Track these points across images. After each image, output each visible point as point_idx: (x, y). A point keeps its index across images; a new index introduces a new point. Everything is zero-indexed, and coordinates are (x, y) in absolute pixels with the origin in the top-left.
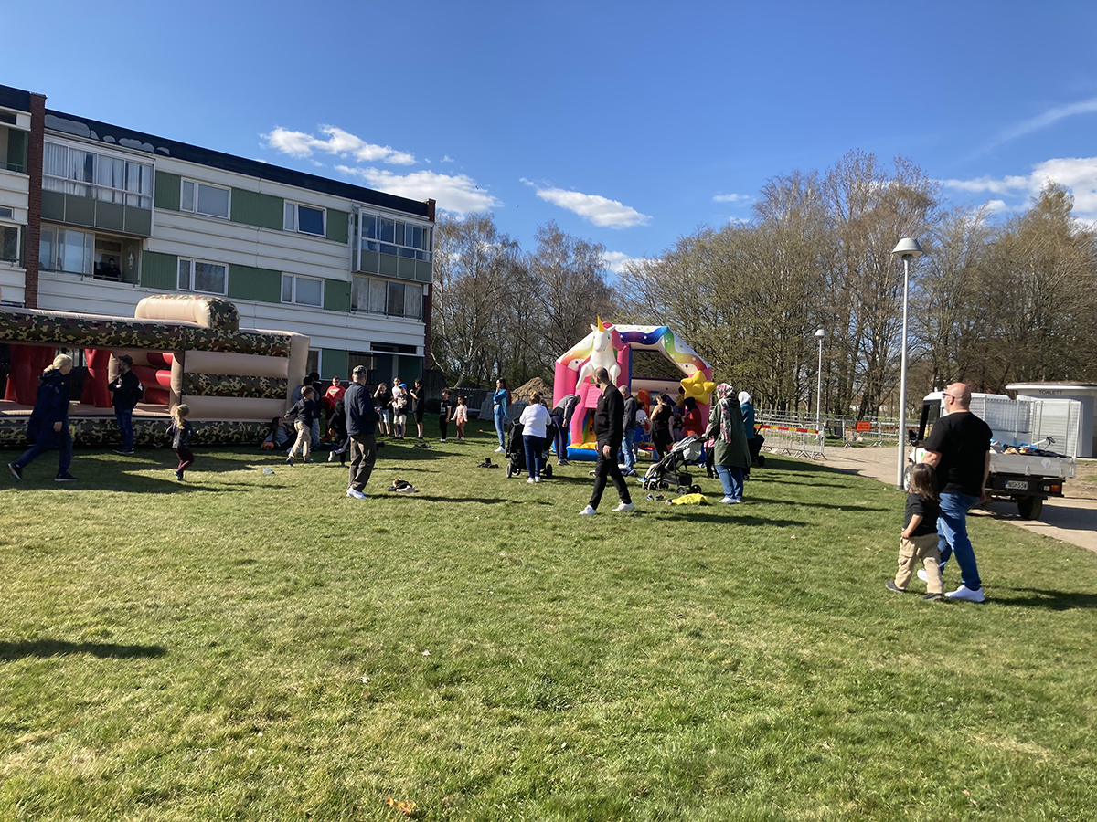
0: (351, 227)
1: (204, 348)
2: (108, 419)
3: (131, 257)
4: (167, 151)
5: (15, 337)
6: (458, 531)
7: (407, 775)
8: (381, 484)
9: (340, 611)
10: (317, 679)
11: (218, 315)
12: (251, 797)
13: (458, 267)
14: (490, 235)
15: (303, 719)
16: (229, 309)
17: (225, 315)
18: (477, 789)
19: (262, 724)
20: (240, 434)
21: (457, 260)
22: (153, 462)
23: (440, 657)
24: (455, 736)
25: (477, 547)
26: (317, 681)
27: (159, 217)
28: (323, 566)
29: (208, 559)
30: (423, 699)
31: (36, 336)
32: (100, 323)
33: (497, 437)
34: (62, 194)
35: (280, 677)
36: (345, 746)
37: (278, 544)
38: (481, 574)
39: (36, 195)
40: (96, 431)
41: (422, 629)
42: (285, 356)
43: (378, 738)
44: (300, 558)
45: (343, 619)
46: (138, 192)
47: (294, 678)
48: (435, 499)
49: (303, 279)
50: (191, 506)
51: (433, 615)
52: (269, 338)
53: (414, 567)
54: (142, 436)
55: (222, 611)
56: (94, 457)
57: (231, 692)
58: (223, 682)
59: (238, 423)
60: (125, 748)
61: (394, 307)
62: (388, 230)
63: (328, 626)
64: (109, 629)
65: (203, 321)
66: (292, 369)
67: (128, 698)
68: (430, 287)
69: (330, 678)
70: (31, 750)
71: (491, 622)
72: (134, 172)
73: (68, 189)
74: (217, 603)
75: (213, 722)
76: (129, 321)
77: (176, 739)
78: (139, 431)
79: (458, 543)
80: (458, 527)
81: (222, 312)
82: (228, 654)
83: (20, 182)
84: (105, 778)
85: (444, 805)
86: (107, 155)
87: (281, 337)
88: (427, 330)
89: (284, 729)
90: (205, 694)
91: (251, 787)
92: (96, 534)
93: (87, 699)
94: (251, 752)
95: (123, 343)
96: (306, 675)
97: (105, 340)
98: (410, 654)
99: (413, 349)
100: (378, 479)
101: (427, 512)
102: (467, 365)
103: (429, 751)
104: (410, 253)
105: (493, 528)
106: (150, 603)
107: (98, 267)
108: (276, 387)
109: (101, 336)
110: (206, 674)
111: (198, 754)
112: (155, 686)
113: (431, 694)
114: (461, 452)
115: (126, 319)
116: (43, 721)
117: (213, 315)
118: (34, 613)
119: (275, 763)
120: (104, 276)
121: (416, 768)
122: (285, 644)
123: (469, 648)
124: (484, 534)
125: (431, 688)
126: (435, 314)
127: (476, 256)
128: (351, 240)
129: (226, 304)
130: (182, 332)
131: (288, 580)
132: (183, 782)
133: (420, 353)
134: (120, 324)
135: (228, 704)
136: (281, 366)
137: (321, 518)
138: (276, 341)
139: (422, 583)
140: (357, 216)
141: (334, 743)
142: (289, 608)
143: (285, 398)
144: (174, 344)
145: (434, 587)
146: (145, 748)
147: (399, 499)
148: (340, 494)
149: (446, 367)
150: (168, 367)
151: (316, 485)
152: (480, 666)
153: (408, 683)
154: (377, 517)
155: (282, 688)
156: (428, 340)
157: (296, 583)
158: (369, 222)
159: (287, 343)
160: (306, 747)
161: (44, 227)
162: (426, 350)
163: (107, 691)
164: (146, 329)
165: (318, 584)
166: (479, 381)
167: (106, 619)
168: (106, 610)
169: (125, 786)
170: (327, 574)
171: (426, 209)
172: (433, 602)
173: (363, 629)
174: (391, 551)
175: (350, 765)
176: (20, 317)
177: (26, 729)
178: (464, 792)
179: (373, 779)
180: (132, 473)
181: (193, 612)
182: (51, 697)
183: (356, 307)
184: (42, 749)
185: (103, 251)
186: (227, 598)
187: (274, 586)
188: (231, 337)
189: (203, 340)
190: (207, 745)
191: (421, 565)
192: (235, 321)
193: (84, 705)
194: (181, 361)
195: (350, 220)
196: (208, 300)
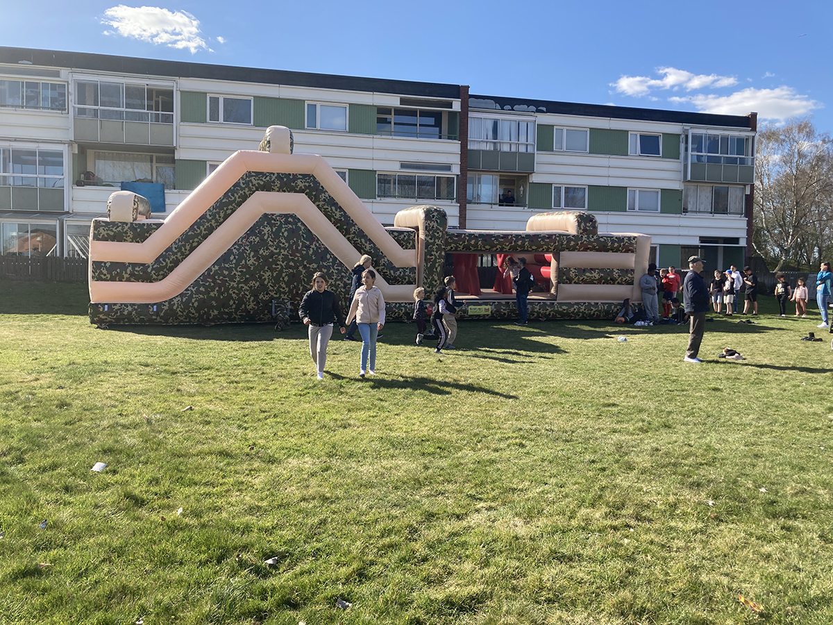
0: (682, 146)
1: (573, 249)
2: (511, 301)
3: (522, 188)
4: (544, 109)
5: (456, 250)
6: (785, 394)
7: (753, 583)
8: (713, 351)
9: (686, 448)
10: (671, 496)
11: (583, 224)
12: (629, 572)
13: (777, 167)
14: (810, 135)
15: (663, 524)
16: (590, 220)
17: (588, 224)
18: (818, 606)
19: (633, 523)
20: (600, 311)
21: (777, 161)
22: (540, 331)
23: (776, 495)
24: (795, 560)
25: (805, 408)
26: (671, 499)
27: (540, 157)
28: (670, 413)
29: (584, 401)
30: (763, 526)
31: (467, 247)
32: (505, 236)
33: (820, 314)
34: (479, 151)
35: (643, 491)
36: (698, 550)
37: (634, 394)
38: (811, 431)
39: (465, 153)
40: (503, 310)
41: (757, 470)
42: (632, 252)
43: (726, 550)
44: (652, 405)
45: (689, 455)
46: (527, 141)
47: (655, 493)
48: (761, 366)
49: (643, 191)
50: (569, 362)
51: (766, 460)
52: (620, 239)
53: (746, 420)
54: (533, 312)
55: (596, 439)
56: (503, 327)
57: (609, 497)
58: (602, 489)
59: (597, 303)
60: (542, 522)
61: (720, 206)
62: (713, 143)
63: (677, 458)
64: (524, 442)
65: (572, 230)
66: (636, 262)
67: (540, 490)
68: (752, 187)
69: (682, 497)
70: (485, 514)
71: (823, 473)
72: (523, 126)
73: (483, 147)
74: (593, 433)
75: (598, 515)
76: (523, 234)
77: (574, 523)
78: (530, 310)
79: (786, 404)
80: (785, 390)
81: (586, 223)
82: (604, 469)
83: (455, 146)
84: (531, 539)
85: (788, 612)
86: (507, 119)
87: (629, 238)
88: (749, 224)
89: (649, 530)
90: (590, 496)
91: (630, 565)
92: (509, 378)
93: (515, 486)
94: (626, 541)
95: (519, 249)
96: (663, 493)
97: (508, 248)
98: (748, 489)
99: (736, 240)
100: (710, 348)
101: (755, 376)
102: (787, 252)
103: (773, 568)
104: (734, 161)
105: (820, 393)
106: (548, 428)
107: (501, 198)
108: (625, 276)
109: (505, 245)
110: (590, 481)
111: (589, 535)
112: (556, 484)
113: (771, 523)
114: (784, 327)
115: (521, 232)
116: (491, 496)
117: (579, 225)
118: (478, 426)
119: (646, 552)
120: (505, 204)
121: (761, 579)
122: (645, 467)
123: (803, 492)
124: (811, 398)
125: (769, 518)
126: (756, 209)
127: (796, 155)
128: (682, 156)
129: (588, 216)
130: (558, 239)
131: (643, 421)
132: (581, 552)
133: (743, 243)
134: (517, 236)
135: (607, 504)
136: (629, 260)
137: (665, 376)
138: (626, 241)
139: (755, 434)
140: (687, 136)
141: (689, 546)
142: (646, 442)
143: (633, 284)
144: (553, 248)
145: (765, 438)
146: (554, 524)
147: (729, 365)
148: (679, 358)
149: (766, 254)
150: (549, 264)
151: (659, 350)
152: (815, 507)
153: (748, 511)
154: (711, 378)
155: (646, 499)
156: (749, 232)
157: (650, 424)
158: (697, 139)
159: (634, 242)
160: (667, 545)
161: (469, 174)
162: (749, 241)
163: (527, 483)
164: (534, 238)
165: (667, 426)
166: (798, 265)
167: (521, 436)
168: (521, 429)
169: (545, 547)
170: (673, 419)
171: (749, 121)
172: (767, 450)
173: (706, 464)
174: (725, 406)
175: (704, 566)
176: (459, 235)
177: (481, 499)
178: (805, 606)
179: (725, 581)
180: (527, 338)
181: (577, 437)
182: (494, 482)
183: (687, 209)
184: (493, 514)
185: (504, 187)
186: (600, 429)
187: (633, 425)
188: (592, 240)
189: (572, 243)
190: (595, 530)
191: (753, 419)
192: (595, 228)
193: (514, 490)
194: (558, 260)
195: (681, 140)
196: (575, 214)
